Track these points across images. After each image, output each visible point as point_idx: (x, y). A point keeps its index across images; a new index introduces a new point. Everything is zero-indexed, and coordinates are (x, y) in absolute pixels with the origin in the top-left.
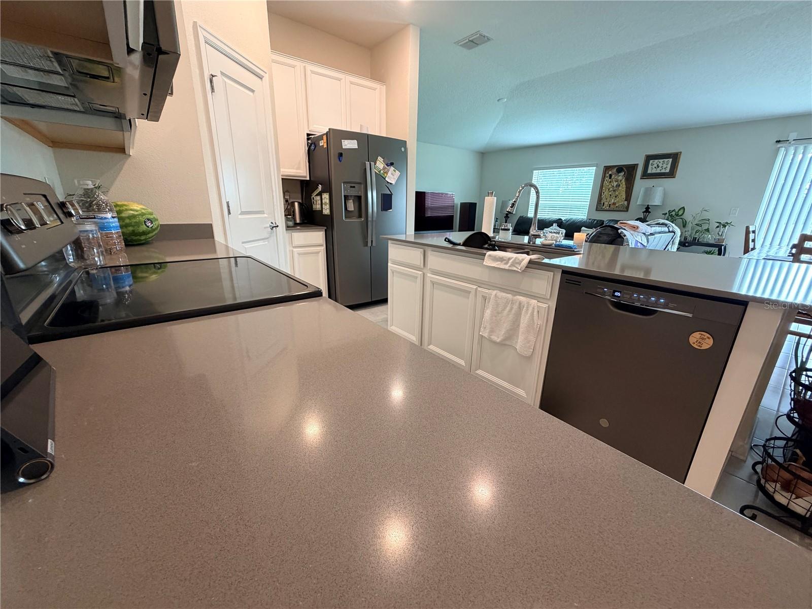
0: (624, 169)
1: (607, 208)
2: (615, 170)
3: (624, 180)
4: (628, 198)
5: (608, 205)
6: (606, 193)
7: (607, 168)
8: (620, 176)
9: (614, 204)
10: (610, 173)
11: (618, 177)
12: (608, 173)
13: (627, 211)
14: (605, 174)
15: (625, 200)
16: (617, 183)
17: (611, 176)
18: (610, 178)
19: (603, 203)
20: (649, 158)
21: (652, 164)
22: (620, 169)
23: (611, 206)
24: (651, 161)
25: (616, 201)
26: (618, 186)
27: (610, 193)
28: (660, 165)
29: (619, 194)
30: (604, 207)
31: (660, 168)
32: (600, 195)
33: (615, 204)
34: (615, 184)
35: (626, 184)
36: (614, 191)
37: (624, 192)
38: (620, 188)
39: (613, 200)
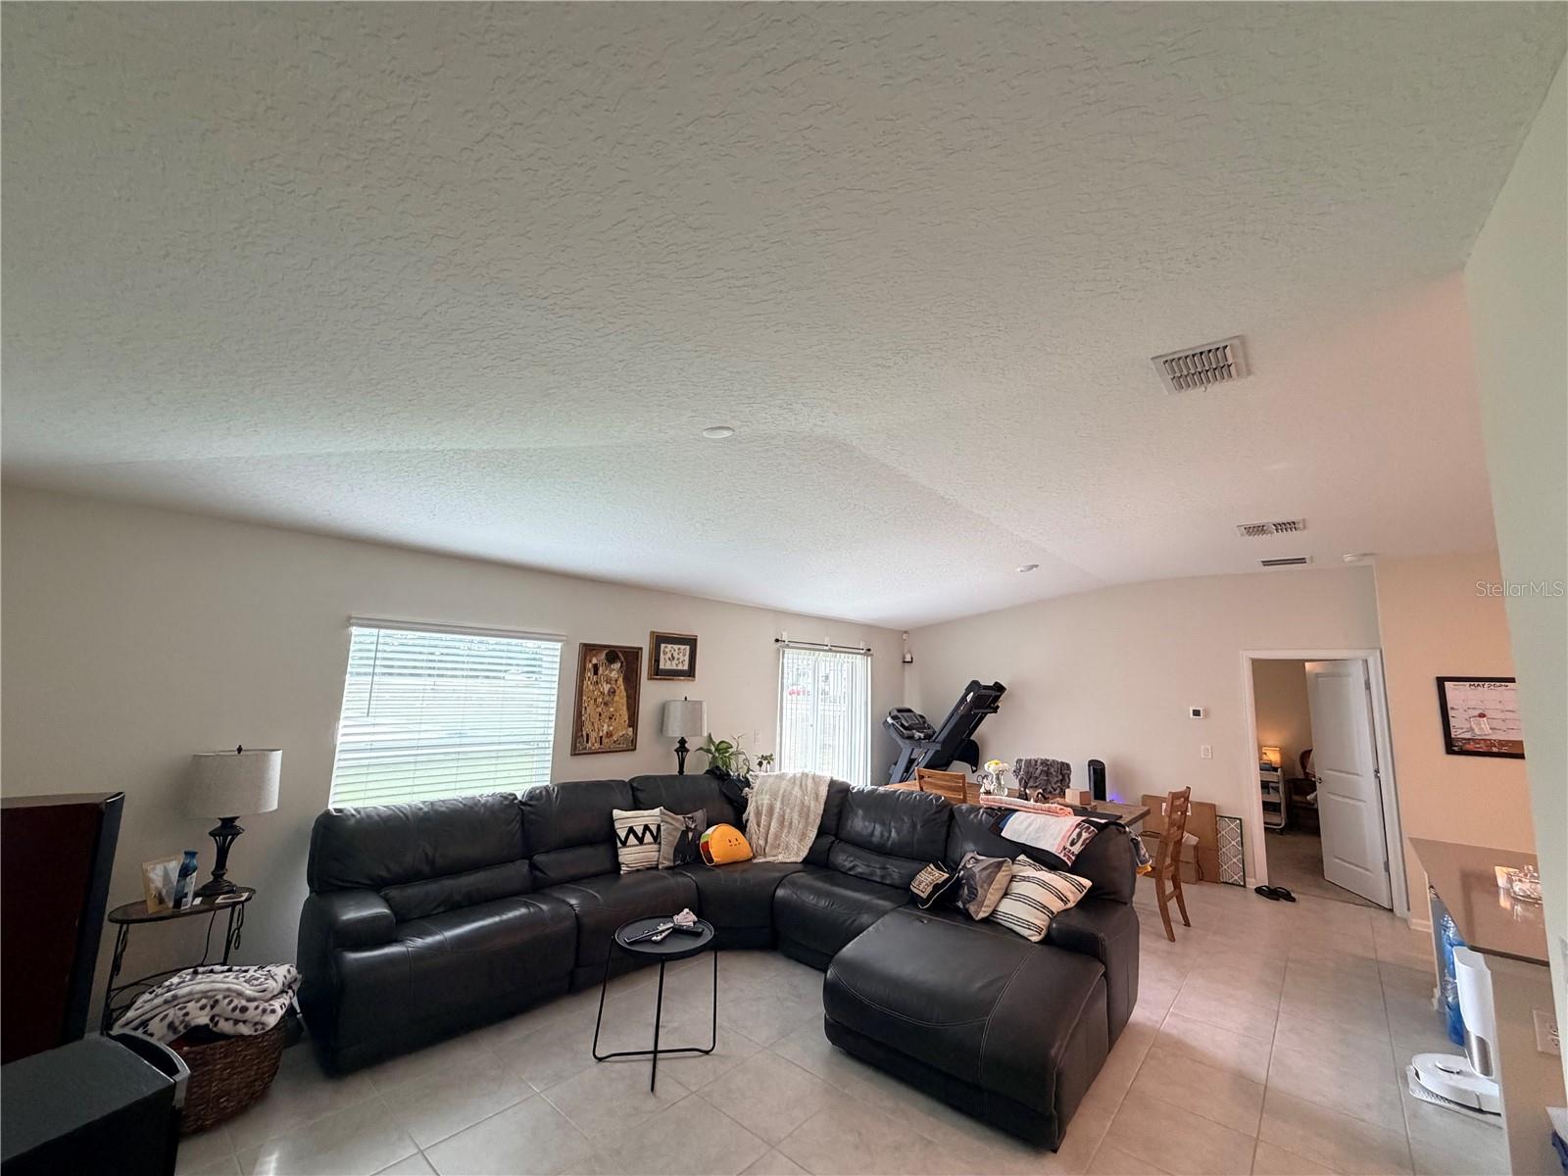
0: (620, 655)
1: (597, 745)
2: (604, 656)
3: (621, 679)
4: (633, 722)
5: (598, 739)
6: (590, 710)
7: (588, 650)
8: (613, 670)
9: (609, 735)
10: (594, 661)
11: (610, 672)
12: (590, 661)
13: (635, 749)
14: (585, 663)
15: (629, 726)
16: (609, 686)
17: (596, 668)
18: (596, 673)
19: (588, 735)
20: (659, 640)
21: (665, 653)
22: (613, 654)
23: (605, 740)
24: (663, 646)
25: (611, 728)
26: (612, 692)
27: (599, 710)
28: (676, 655)
29: (616, 710)
30: (590, 745)
31: (675, 662)
32: (579, 715)
33: (611, 735)
34: (606, 688)
35: (626, 690)
36: (606, 704)
37: (625, 708)
38: (616, 698)
39: (605, 726)
